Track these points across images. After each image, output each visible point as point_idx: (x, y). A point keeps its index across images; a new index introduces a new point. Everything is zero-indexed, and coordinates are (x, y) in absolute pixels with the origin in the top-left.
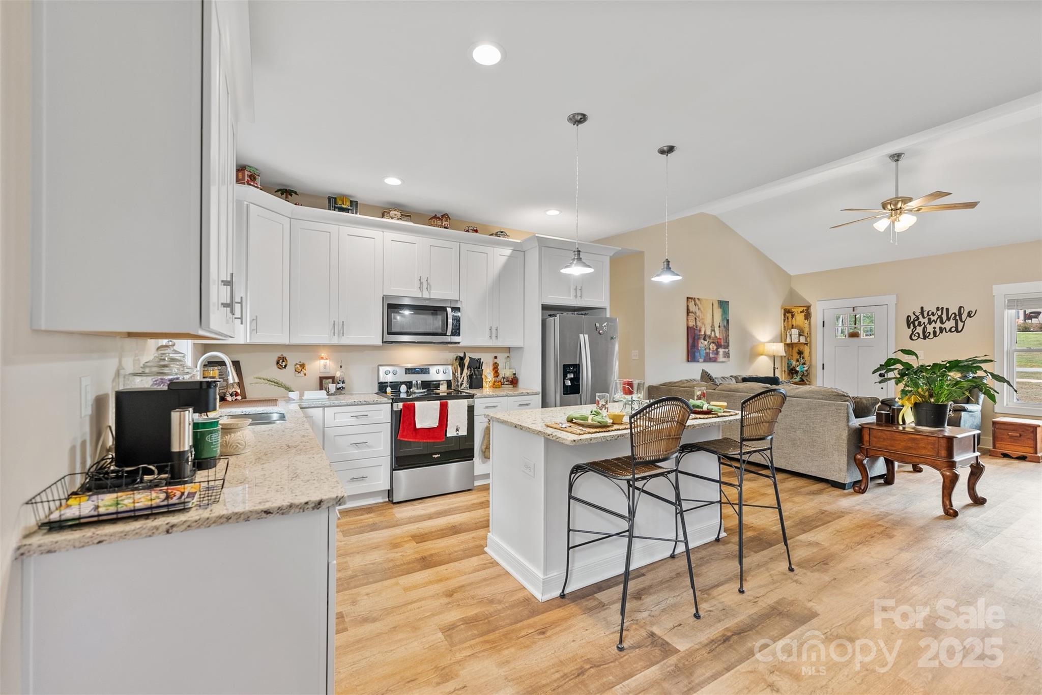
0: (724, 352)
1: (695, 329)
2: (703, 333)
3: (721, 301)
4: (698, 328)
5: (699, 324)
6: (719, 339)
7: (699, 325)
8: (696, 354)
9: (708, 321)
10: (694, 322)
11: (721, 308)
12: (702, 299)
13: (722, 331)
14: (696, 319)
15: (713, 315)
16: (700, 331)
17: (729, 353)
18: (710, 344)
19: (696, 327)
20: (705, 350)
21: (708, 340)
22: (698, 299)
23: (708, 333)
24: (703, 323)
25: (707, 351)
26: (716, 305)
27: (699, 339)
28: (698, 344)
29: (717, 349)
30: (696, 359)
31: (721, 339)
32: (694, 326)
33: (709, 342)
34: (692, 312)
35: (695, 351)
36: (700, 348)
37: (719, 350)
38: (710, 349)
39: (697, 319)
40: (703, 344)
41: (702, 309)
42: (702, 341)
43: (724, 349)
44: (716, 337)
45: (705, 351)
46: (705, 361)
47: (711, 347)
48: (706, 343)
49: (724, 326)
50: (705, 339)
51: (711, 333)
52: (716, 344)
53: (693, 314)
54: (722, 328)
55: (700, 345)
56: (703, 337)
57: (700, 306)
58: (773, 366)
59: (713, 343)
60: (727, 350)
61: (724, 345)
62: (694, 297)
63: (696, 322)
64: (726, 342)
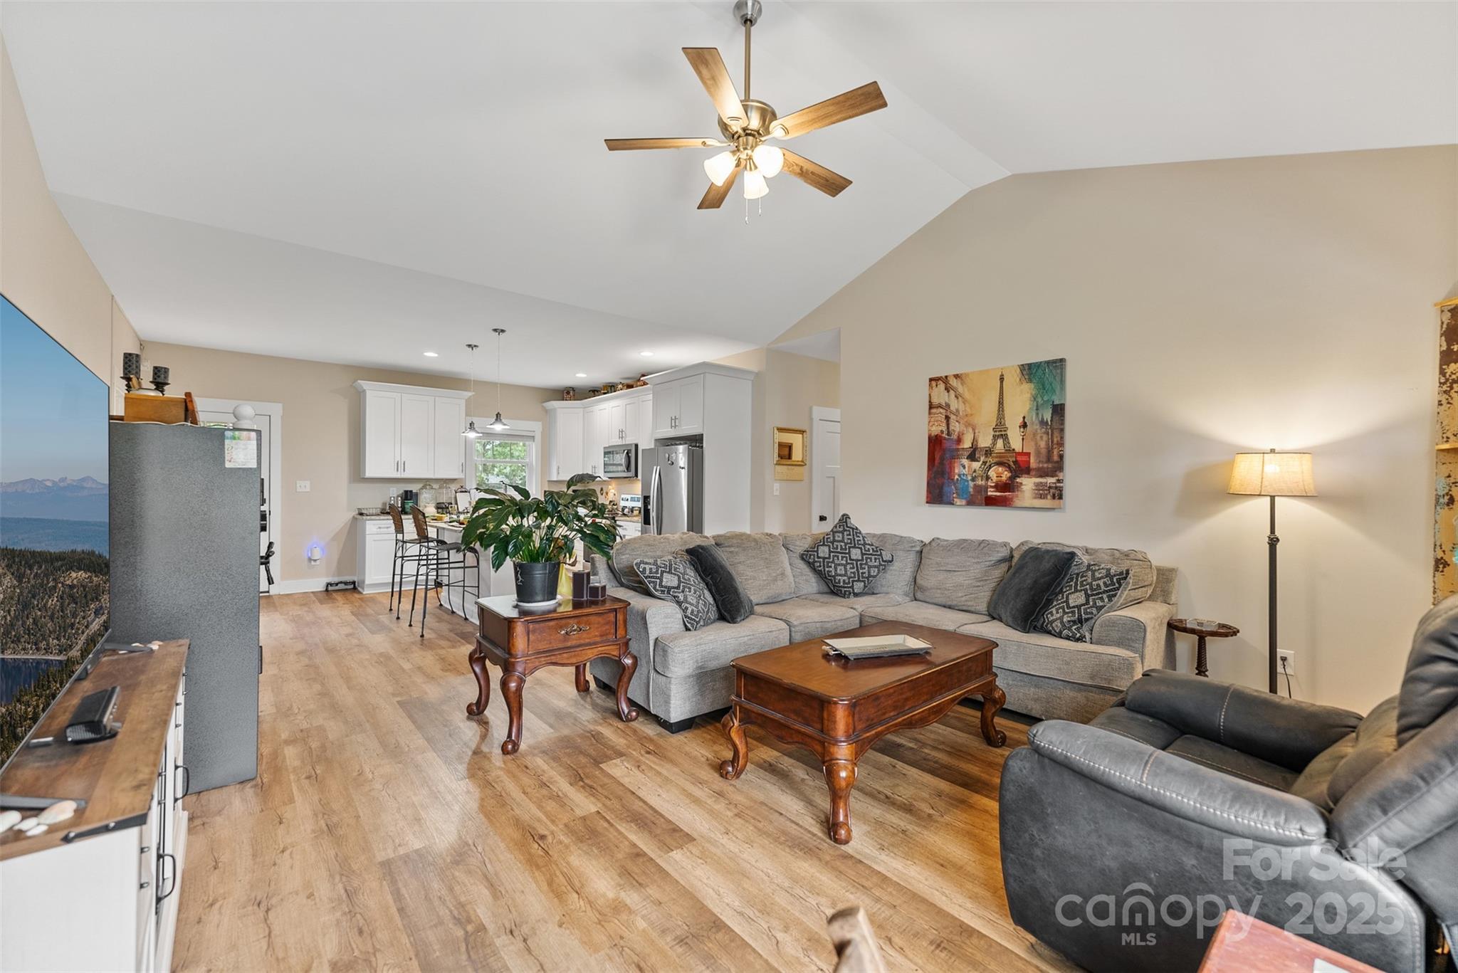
0: (1037, 485)
1: (945, 439)
2: (967, 444)
3: (1029, 365)
4: (955, 437)
5: (956, 427)
6: (1022, 454)
7: (957, 430)
8: (946, 489)
9: (986, 415)
10: (944, 425)
11: (1030, 381)
12: (967, 375)
13: (1035, 435)
14: (947, 418)
15: (1001, 403)
16: (959, 440)
17: (1060, 490)
18: (990, 467)
19: (949, 434)
20: (973, 479)
21: (982, 459)
22: (957, 376)
23: (984, 442)
24: (968, 425)
25: (980, 482)
26: (1013, 378)
27: (955, 455)
28: (952, 468)
29: (1012, 478)
30: (945, 498)
31: (1028, 454)
32: (942, 432)
33: (985, 463)
34: (940, 406)
35: (943, 484)
36: (957, 477)
37: (1018, 480)
38: (988, 478)
39: (953, 417)
40: (965, 468)
41: (967, 395)
42: (965, 462)
43: (1041, 476)
44: (1010, 451)
45: (971, 484)
46: (971, 503)
47: (992, 473)
48: (976, 465)
49: (1043, 423)
50: (972, 457)
51: (994, 444)
52: (1009, 467)
53: (941, 410)
54: (1034, 426)
55: (956, 471)
56: (967, 454)
57: (960, 389)
58: (1268, 533)
59: (1000, 464)
60: (1051, 480)
61: (1038, 469)
62: (943, 375)
63: (948, 425)
64: (1049, 459)
